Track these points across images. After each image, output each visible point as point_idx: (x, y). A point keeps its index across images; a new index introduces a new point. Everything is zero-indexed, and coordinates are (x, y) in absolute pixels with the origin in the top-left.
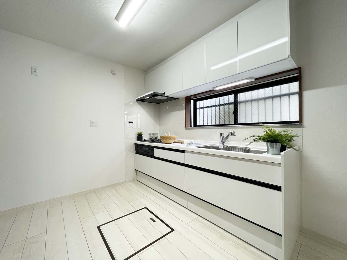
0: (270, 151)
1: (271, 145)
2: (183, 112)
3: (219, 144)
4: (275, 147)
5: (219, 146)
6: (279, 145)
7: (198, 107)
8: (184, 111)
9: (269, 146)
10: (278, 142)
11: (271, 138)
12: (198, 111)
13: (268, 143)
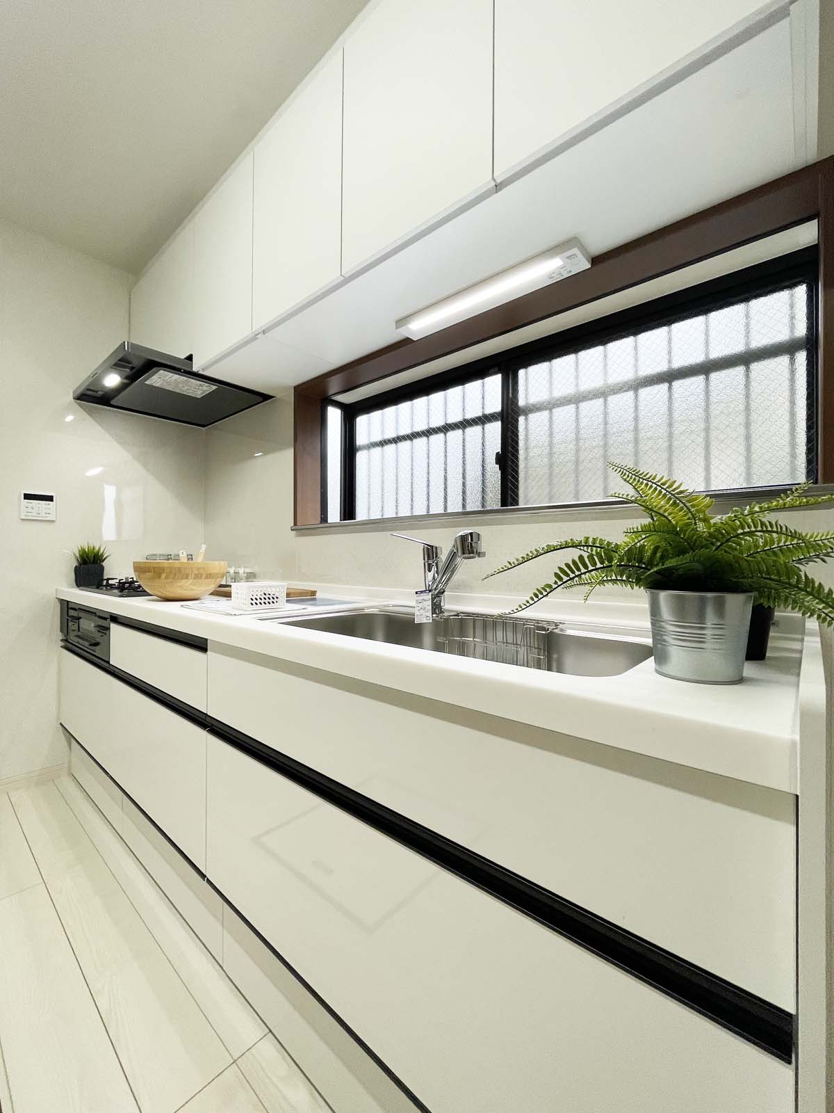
0: (678, 655)
1: (680, 612)
2: (286, 457)
3: (413, 603)
4: (709, 625)
5: (417, 613)
6: (738, 607)
7: (361, 439)
8: (289, 454)
9: (666, 613)
10: (735, 589)
11: (681, 552)
12: (361, 457)
13: (664, 595)
